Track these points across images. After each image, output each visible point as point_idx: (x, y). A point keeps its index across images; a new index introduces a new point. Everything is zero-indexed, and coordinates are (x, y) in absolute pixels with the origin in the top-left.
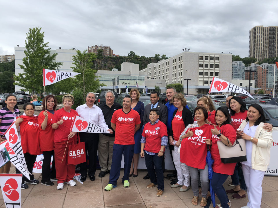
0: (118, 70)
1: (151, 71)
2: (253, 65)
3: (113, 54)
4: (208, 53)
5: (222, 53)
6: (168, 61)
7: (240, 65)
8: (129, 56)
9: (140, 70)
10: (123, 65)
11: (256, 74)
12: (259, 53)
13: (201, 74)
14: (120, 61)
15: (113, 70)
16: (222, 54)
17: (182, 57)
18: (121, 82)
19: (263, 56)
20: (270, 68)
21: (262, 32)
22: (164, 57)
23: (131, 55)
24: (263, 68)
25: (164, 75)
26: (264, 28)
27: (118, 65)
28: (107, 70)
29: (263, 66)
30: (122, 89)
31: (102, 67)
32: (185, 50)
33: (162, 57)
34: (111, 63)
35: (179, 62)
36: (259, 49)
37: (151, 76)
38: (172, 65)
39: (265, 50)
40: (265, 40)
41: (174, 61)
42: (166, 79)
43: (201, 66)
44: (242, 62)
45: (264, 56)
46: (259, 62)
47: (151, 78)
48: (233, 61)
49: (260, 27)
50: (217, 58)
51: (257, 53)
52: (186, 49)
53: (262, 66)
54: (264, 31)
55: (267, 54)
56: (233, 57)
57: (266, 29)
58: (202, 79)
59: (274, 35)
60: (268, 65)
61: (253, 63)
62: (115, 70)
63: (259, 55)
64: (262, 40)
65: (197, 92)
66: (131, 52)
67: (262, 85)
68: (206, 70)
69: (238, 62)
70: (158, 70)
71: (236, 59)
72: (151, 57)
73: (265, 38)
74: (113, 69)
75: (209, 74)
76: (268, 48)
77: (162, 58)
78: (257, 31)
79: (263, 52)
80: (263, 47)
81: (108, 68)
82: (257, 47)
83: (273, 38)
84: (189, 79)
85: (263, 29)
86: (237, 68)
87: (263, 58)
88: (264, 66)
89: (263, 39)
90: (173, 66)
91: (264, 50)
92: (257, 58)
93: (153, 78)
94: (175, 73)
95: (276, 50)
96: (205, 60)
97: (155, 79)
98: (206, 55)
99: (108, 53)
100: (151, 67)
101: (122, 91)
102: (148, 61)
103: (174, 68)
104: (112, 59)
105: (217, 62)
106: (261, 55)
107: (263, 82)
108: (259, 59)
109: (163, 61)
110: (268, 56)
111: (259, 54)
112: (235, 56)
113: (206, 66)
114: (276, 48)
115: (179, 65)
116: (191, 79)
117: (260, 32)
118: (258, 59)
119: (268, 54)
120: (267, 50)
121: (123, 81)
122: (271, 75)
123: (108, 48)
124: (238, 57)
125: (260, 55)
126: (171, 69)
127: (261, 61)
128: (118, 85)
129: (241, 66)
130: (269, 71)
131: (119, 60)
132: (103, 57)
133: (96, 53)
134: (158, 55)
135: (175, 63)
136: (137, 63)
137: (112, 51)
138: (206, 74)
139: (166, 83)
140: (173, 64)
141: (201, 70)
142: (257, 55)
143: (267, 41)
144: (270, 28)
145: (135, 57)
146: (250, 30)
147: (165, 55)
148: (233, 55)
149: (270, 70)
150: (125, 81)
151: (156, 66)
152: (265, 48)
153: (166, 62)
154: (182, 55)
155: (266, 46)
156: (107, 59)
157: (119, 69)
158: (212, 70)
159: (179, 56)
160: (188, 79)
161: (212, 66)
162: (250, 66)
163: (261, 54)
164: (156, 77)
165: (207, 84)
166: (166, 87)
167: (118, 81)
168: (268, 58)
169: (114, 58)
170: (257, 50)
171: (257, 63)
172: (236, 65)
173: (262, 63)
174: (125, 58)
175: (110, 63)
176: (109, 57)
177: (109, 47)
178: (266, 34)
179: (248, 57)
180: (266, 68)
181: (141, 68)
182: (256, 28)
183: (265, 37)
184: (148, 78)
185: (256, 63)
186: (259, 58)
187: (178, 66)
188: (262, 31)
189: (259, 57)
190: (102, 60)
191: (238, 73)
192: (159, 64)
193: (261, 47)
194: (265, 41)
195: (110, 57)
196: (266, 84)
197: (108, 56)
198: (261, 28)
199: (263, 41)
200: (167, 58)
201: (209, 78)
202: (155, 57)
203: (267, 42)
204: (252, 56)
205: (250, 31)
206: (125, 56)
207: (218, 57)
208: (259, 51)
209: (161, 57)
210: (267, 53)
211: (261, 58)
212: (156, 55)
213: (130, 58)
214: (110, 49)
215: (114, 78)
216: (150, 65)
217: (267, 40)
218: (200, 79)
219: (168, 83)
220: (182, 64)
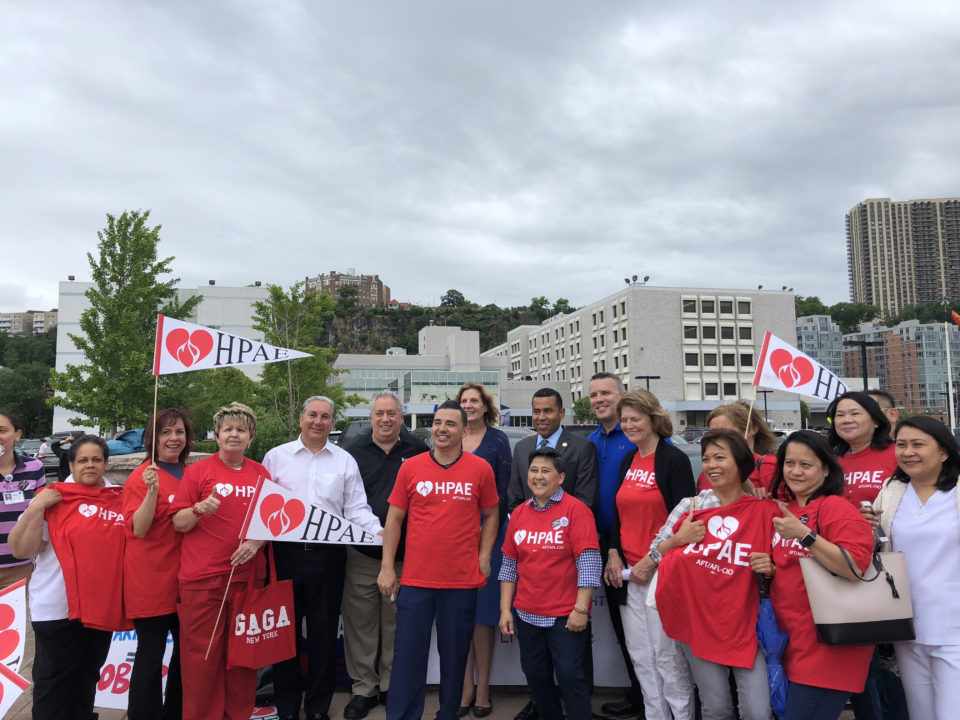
0: (407, 354)
1: (519, 353)
2: (867, 329)
3: (391, 299)
4: (711, 291)
5: (760, 287)
6: (577, 319)
7: (822, 329)
8: (444, 305)
9: (481, 352)
10: (425, 335)
11: (881, 358)
12: (885, 286)
13: (691, 359)
14: (413, 321)
15: (391, 353)
16: (761, 292)
17: (623, 304)
18: (416, 391)
19: (899, 298)
20: (929, 337)
21: (888, 220)
22: (563, 307)
23: (449, 302)
24: (902, 339)
25: (564, 368)
26: (893, 206)
27: (407, 335)
28: (369, 353)
29: (902, 332)
30: (419, 417)
31: (352, 343)
32: (632, 282)
33: (554, 306)
34: (384, 330)
35: (616, 320)
36: (884, 273)
37: (519, 371)
38: (589, 331)
39: (904, 279)
40: (902, 243)
41: (598, 317)
42: (573, 381)
43: (690, 332)
44: (829, 317)
45: (902, 298)
46: (888, 317)
47: (519, 377)
48: (798, 316)
49: (879, 204)
50: (745, 307)
51: (877, 287)
52: (635, 278)
53: (898, 332)
54: (893, 214)
55: (911, 292)
56: (798, 300)
57: (900, 209)
58: (697, 379)
59: (929, 227)
60: (918, 329)
61: (867, 321)
62: (399, 353)
63: (885, 296)
64: (889, 246)
65: (682, 423)
66: (452, 293)
67: (906, 395)
68: (710, 346)
69: (816, 318)
70: (542, 349)
71: (808, 307)
72: (520, 308)
73: (899, 238)
74: (392, 349)
75: (719, 360)
76: (913, 272)
77: (557, 311)
78: (873, 216)
79: (898, 284)
80: (897, 266)
81: (374, 345)
82: (876, 269)
83: (926, 238)
84: (652, 378)
85: (892, 209)
86: (815, 337)
87: (899, 306)
88: (908, 330)
89: (895, 240)
90: (595, 335)
91: (902, 277)
92: (879, 305)
93: (529, 378)
94: (603, 357)
95: (943, 275)
96: (704, 312)
97: (533, 380)
98: (704, 298)
99: (374, 297)
100: (519, 341)
101: (423, 423)
102: (507, 319)
103: (599, 341)
104: (386, 317)
105: (744, 320)
106: (892, 295)
107: (909, 384)
108: (886, 309)
109: (561, 320)
110: (915, 299)
111: (885, 291)
112: (804, 299)
113: (709, 332)
114: (942, 271)
115: (616, 332)
116: (658, 378)
117: (880, 220)
118: (882, 309)
119: (914, 290)
120: (910, 278)
121: (425, 389)
122: (935, 362)
123: (372, 282)
124: (815, 300)
125: (889, 293)
126: (587, 344)
127: (894, 313)
128: (408, 404)
129: (826, 333)
130: (925, 349)
131: (409, 319)
132: (353, 312)
133: (333, 299)
134: (542, 298)
135: (602, 325)
136: (472, 329)
137: (388, 290)
138: (710, 359)
139: (573, 394)
140: (595, 328)
141: (692, 346)
142: (878, 296)
143: (908, 248)
144: (915, 204)
145: (463, 308)
146: (848, 213)
147: (566, 301)
148: (796, 297)
149: (928, 345)
150: (433, 390)
151: (535, 336)
152: (903, 270)
153: (571, 321)
154: (621, 296)
155: (906, 263)
156: (369, 318)
157: (413, 349)
158: (728, 346)
159: (615, 303)
160: (648, 378)
161: (727, 333)
162: (856, 330)
163: (892, 291)
164: (536, 375)
165: (716, 394)
166: (574, 408)
167: (407, 390)
168: (915, 303)
169: (392, 313)
170: (876, 278)
171: (880, 320)
172: (810, 329)
173: (897, 323)
174: (429, 311)
175: (382, 332)
176: (375, 312)
177: (377, 277)
178: (904, 224)
179: (849, 302)
180: (912, 338)
181: (485, 345)
182: (865, 206)
183: (901, 235)
184: (511, 376)
185: (876, 321)
186: (886, 304)
187: (613, 335)
188: (887, 216)
189: (885, 300)
190: (354, 321)
191: (819, 354)
192: (546, 329)
193: (890, 269)
194: (902, 248)
195: (380, 309)
196: (918, 391)
197: (374, 306)
198: (883, 205)
199: (896, 249)
200: (571, 310)
201: (719, 373)
202: (532, 308)
203: (909, 250)
204: (862, 300)
205: (849, 218)
206: (431, 305)
207: (749, 303)
208: (884, 282)
209: (551, 307)
210: (911, 287)
211: (893, 306)
212: (535, 301)
213: (448, 313)
214: (380, 284)
215: (394, 378)
216: (515, 335)
217: (908, 243)
218: (688, 379)
219: (579, 393)
220: (624, 329)
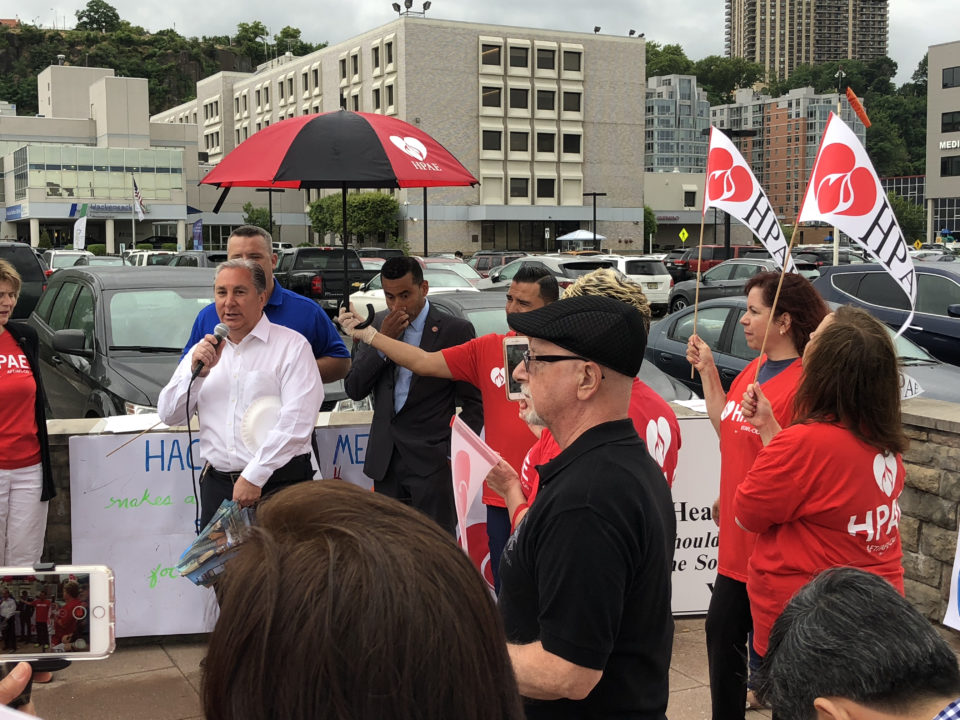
12: (773, 34)
19: (791, 53)
20: (825, 114)
24: (790, 116)
29: (790, 105)
36: (773, 14)
39: (800, 24)
44: (693, 78)
45: (795, 54)
53: (785, 105)
55: (808, 45)
60: (813, 101)
61: (745, 86)
63: (773, 48)
67: (789, 199)
79: (792, 32)
82: (764, 7)
87: (791, 65)
88: (797, 103)
91: (796, 21)
92: (763, 62)
95: (851, 21)
106: (782, 48)
110: (812, 55)
111: (773, 42)
114: (851, 15)
118: (767, 69)
119: (811, 42)
120: (808, 23)
125: (778, 45)
127: (782, 76)
129: (688, 103)
142: (763, 47)
152: (800, 11)
162: (730, 100)
168: (812, 62)
171: (762, 85)
173: (784, 91)
180: (803, 114)
185: (758, 86)
186: (773, 62)
189: (773, 55)
204: (741, 53)
208: (773, 28)
211: (782, 64)
